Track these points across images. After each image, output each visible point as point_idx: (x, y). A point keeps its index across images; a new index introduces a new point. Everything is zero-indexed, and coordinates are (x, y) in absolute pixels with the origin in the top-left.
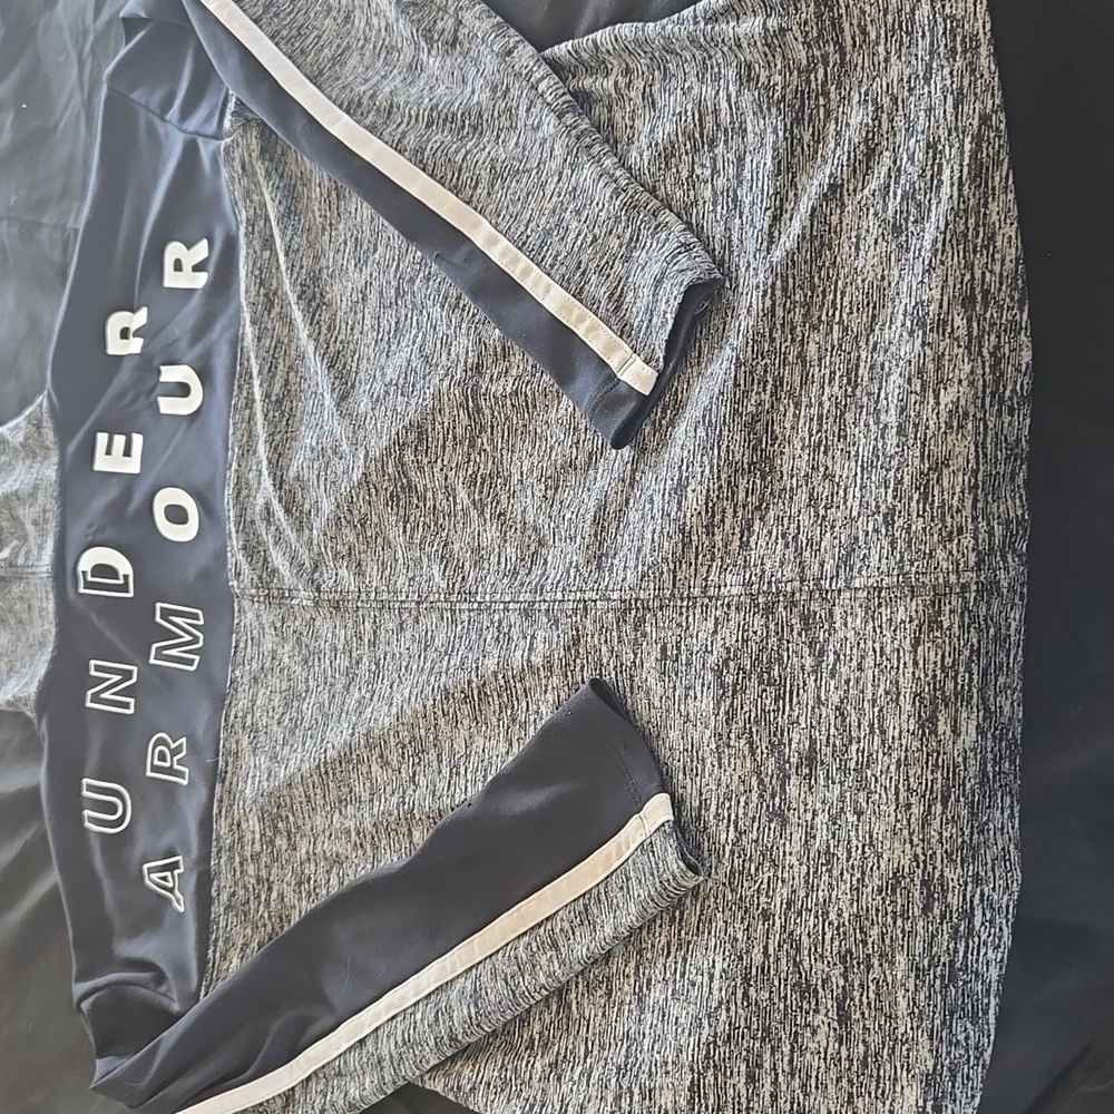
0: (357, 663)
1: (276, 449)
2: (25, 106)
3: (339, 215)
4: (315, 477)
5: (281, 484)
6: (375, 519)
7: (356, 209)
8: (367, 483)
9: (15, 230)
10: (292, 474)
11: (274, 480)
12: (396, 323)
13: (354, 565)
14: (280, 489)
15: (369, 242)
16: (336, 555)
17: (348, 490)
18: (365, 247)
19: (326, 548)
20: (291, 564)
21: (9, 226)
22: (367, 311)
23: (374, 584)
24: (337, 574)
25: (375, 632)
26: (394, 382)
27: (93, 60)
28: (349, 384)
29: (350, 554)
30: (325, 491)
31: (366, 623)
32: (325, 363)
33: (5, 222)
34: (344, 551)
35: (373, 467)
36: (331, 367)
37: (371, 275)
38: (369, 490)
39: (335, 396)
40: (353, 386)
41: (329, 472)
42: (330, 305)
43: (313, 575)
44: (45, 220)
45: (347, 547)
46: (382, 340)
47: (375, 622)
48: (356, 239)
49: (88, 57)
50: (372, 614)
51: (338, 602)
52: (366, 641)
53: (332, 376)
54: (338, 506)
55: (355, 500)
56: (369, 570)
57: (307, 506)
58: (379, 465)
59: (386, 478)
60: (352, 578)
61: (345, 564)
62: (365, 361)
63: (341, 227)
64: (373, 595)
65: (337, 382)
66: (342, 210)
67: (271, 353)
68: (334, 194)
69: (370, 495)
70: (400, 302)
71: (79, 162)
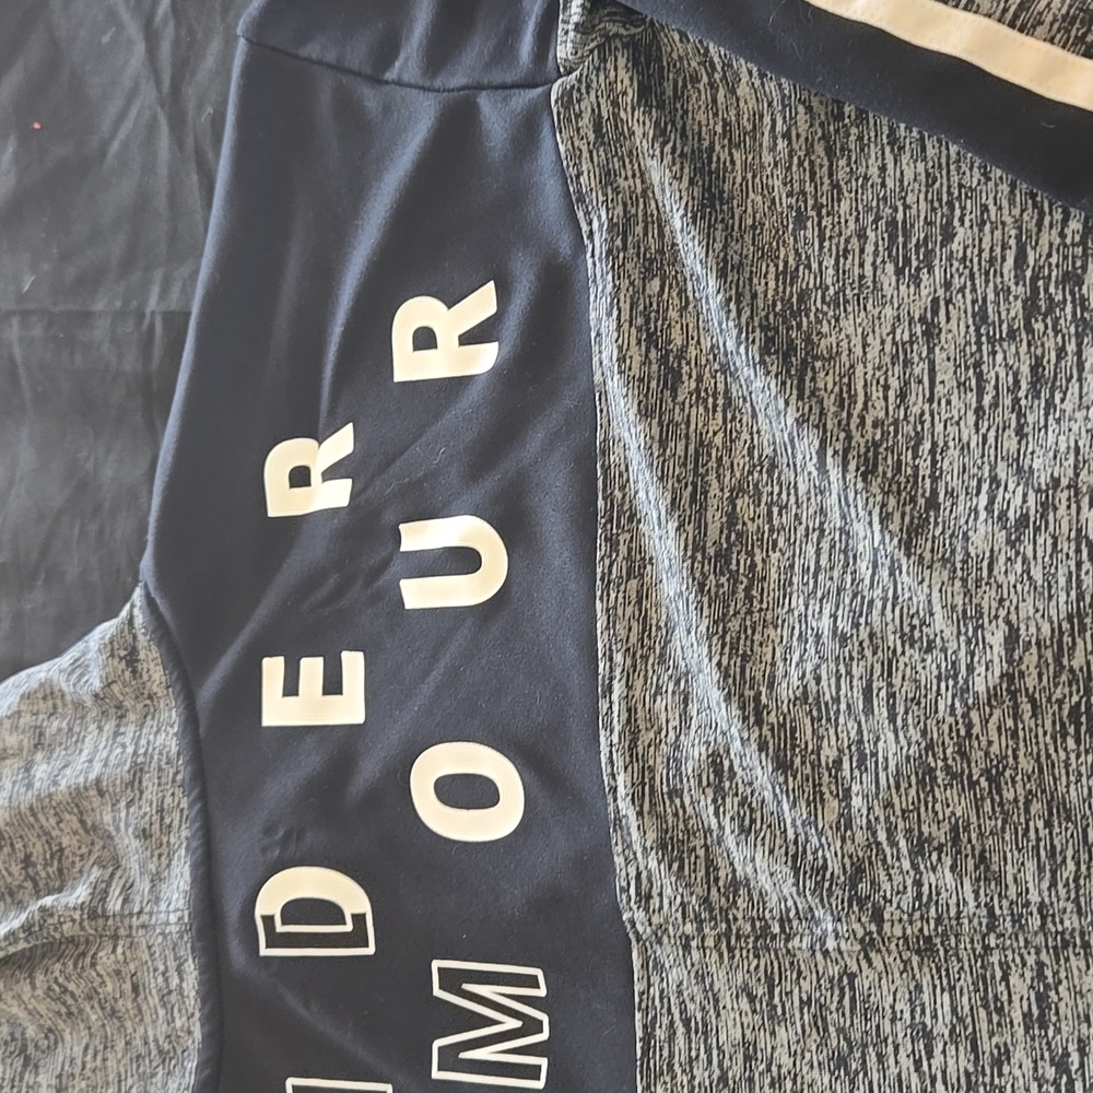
0: (997, 1063)
1: (734, 647)
2: (37, 126)
3: (836, 186)
4: (858, 695)
5: (758, 714)
6: (1026, 764)
7: (883, 169)
8: (1013, 695)
9: (37, 331)
10: (785, 692)
11: (743, 708)
12: (1033, 369)
13: (971, 863)
14: (759, 723)
15: (928, 223)
16: (920, 846)
17: (959, 712)
18: (918, 233)
19: (890, 832)
20: (796, 870)
21: (24, 325)
22: (939, 356)
23: (1034, 897)
24: (918, 883)
25: (1042, 999)
26: (1064, 482)
27: (178, 27)
28: (921, 501)
29: (956, 840)
30: (892, 718)
31: (1014, 979)
32: (852, 466)
33: (15, 321)
34: (941, 835)
35: (1031, 658)
36: (867, 473)
37: (947, 285)
38: (1016, 706)
39: (894, 526)
40: (933, 503)
41: (897, 681)
42: (832, 357)
43: (854, 886)
44: (99, 306)
45: (946, 827)
46: (994, 405)
47: (1040, 975)
48: (892, 223)
49: (165, 21)
50: (1031, 960)
51: (928, 939)
52: (1017, 1016)
53: (875, 489)
54: (930, 747)
55: (976, 730)
56: (1010, 870)
57: (828, 753)
58: (1049, 654)
59: (1064, 678)
60: (968, 887)
61: (948, 862)
62: (953, 453)
63: (845, 206)
64: (1035, 922)
65: (892, 501)
66: (841, 175)
67: (690, 466)
68: (820, 149)
69: (1016, 716)
70: (1038, 326)
71: (161, 203)
